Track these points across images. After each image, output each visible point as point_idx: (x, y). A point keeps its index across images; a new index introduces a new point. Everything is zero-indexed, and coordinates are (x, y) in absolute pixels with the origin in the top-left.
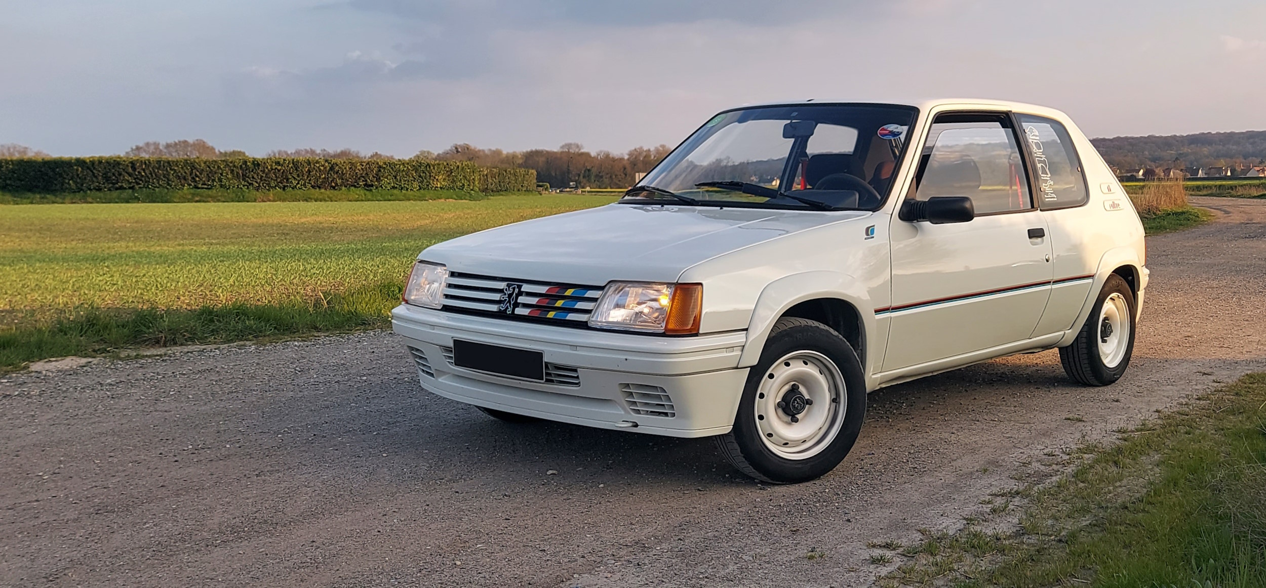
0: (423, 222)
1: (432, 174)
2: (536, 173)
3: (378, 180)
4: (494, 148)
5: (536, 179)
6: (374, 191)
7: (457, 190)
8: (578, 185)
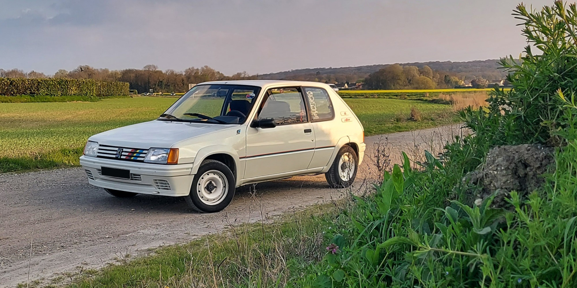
0: (68, 116)
1: (68, 87)
2: (129, 84)
3: (38, 90)
4: (104, 68)
5: (129, 88)
6: (35, 96)
7: (83, 96)
8: (155, 91)
